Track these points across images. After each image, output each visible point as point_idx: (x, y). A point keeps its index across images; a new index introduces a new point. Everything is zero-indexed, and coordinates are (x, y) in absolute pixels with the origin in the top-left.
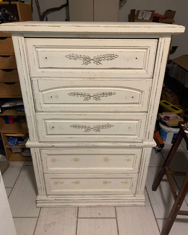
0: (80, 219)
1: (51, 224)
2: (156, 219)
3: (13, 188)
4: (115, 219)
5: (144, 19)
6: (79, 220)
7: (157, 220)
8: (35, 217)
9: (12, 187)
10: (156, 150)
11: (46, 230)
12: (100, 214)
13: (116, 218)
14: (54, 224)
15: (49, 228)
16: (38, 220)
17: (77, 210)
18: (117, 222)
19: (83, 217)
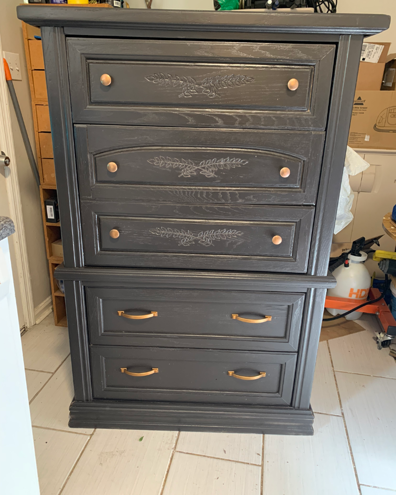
0: (178, 453)
1: (114, 453)
2: (359, 485)
3: (53, 374)
4: (260, 468)
5: (365, 61)
6: (177, 455)
7: (361, 486)
8: (85, 434)
9: (53, 371)
10: (378, 342)
11: (102, 463)
12: (225, 452)
13: (262, 466)
14: (121, 454)
15: (108, 461)
16: (89, 440)
17: (177, 435)
18: (262, 475)
19: (187, 452)
